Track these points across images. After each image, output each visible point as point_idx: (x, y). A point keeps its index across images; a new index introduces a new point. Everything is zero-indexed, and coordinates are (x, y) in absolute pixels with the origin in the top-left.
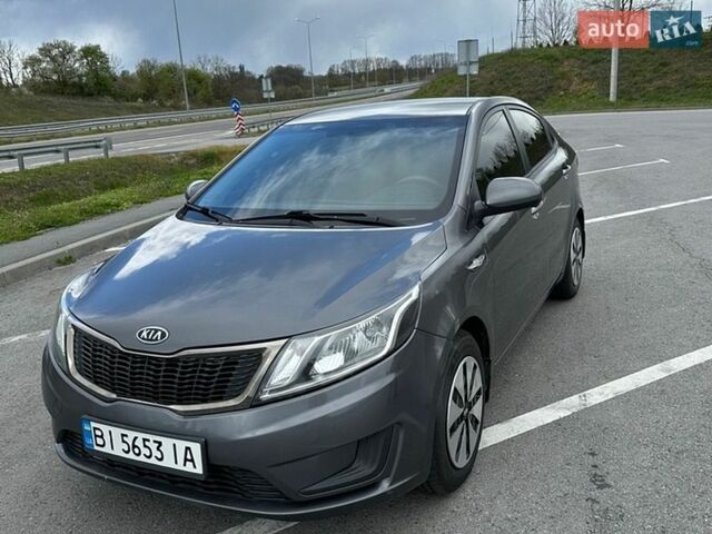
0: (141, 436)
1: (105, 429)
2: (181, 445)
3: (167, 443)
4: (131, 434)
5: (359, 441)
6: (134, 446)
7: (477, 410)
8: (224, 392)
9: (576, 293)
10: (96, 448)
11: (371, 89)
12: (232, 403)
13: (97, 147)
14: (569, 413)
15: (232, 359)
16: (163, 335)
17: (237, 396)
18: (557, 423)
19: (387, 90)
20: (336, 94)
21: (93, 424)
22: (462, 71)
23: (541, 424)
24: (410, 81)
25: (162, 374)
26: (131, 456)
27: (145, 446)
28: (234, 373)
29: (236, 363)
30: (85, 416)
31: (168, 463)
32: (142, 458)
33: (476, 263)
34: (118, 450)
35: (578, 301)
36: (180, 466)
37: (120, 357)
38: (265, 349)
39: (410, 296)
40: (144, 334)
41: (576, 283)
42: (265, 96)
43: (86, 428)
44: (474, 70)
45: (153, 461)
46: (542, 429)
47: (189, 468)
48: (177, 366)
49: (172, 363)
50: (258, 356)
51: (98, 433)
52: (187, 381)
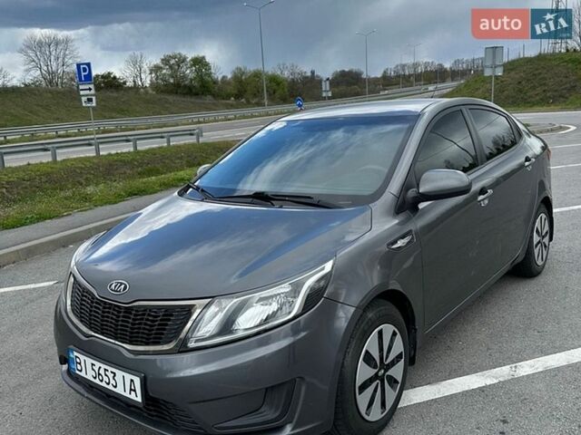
0: (104, 366)
1: (82, 358)
2: (128, 377)
3: (119, 374)
4: (98, 364)
5: (267, 389)
6: (99, 374)
7: (397, 372)
8: (161, 338)
9: (538, 273)
10: (77, 372)
11: (419, 87)
12: (166, 347)
13: (192, 134)
14: (496, 381)
15: (169, 311)
16: (125, 288)
17: (171, 342)
18: (482, 389)
19: (431, 88)
20: (386, 92)
21: (76, 354)
22: (488, 73)
23: (467, 389)
24: (453, 80)
25: (121, 319)
26: (97, 381)
27: (106, 375)
28: (169, 323)
29: (172, 315)
30: (72, 347)
31: (119, 390)
32: (103, 384)
33: (400, 243)
34: (89, 376)
35: (540, 279)
36: (127, 394)
37: (96, 303)
38: (194, 305)
39: (323, 269)
40: (113, 286)
41: (540, 262)
42: (324, 94)
43: (72, 356)
44: (499, 72)
45: (110, 387)
46: (465, 394)
47: (133, 396)
48: (131, 314)
49: (128, 310)
50: (188, 311)
51: (78, 361)
52: (136, 326)
